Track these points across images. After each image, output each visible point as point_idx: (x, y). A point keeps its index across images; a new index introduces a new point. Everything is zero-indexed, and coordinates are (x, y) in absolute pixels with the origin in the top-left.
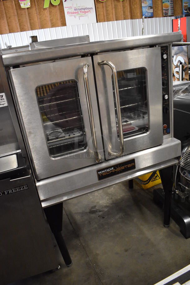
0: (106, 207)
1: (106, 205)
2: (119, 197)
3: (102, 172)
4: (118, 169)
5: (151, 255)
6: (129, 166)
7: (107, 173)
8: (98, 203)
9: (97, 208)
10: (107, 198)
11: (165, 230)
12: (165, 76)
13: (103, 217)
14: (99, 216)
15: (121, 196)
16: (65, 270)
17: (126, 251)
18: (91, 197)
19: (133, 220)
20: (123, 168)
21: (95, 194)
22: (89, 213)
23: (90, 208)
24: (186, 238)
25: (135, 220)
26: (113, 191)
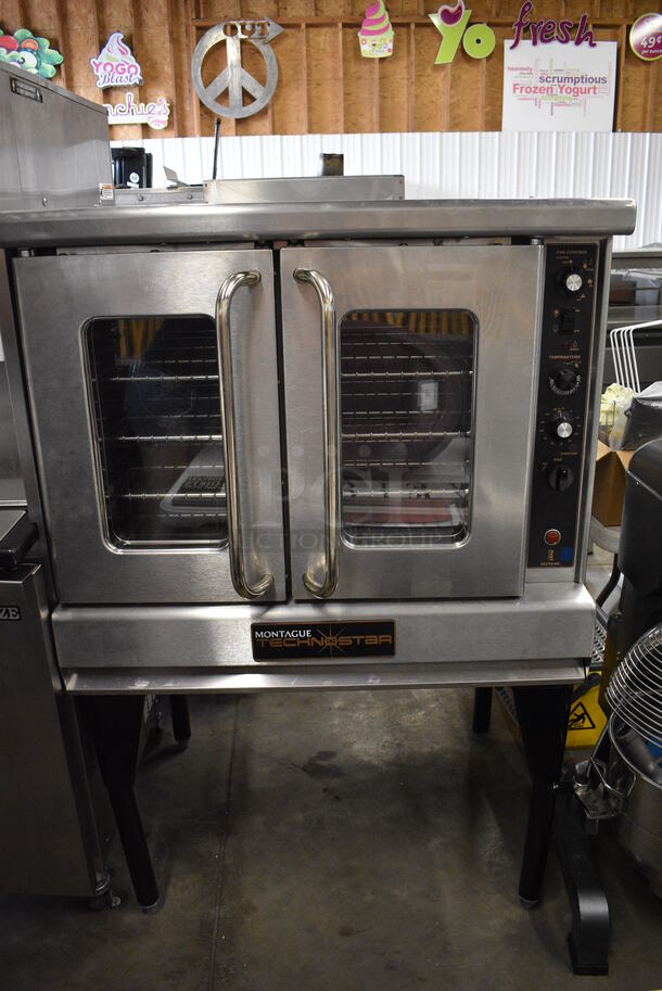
0: (368, 767)
1: (369, 762)
2: (425, 750)
3: (268, 634)
4: (327, 641)
5: (419, 979)
6: (372, 640)
7: (288, 642)
8: (349, 745)
9: (334, 761)
10: (387, 738)
11: (516, 913)
12: (574, 353)
13: (337, 798)
14: (325, 790)
15: (437, 747)
16: (132, 918)
17: (346, 932)
18: (336, 722)
19: (428, 840)
20: (347, 641)
21: (355, 716)
22: (303, 769)
23: (314, 755)
24: (577, 971)
25: (435, 843)
26: (419, 724)
